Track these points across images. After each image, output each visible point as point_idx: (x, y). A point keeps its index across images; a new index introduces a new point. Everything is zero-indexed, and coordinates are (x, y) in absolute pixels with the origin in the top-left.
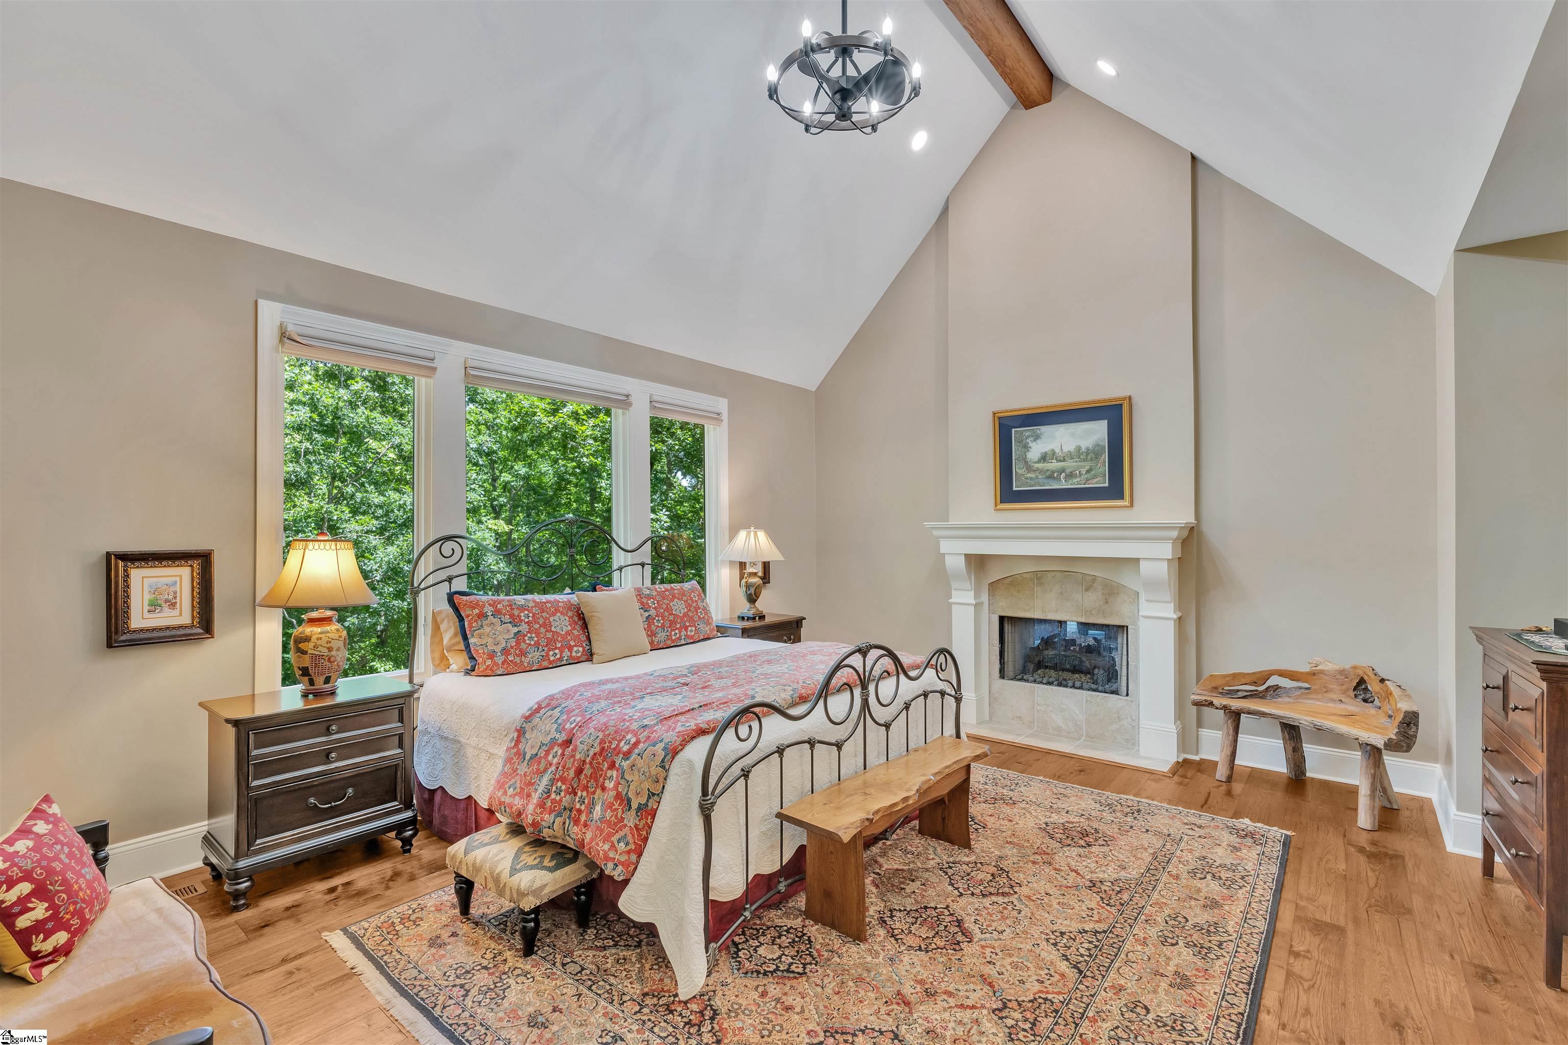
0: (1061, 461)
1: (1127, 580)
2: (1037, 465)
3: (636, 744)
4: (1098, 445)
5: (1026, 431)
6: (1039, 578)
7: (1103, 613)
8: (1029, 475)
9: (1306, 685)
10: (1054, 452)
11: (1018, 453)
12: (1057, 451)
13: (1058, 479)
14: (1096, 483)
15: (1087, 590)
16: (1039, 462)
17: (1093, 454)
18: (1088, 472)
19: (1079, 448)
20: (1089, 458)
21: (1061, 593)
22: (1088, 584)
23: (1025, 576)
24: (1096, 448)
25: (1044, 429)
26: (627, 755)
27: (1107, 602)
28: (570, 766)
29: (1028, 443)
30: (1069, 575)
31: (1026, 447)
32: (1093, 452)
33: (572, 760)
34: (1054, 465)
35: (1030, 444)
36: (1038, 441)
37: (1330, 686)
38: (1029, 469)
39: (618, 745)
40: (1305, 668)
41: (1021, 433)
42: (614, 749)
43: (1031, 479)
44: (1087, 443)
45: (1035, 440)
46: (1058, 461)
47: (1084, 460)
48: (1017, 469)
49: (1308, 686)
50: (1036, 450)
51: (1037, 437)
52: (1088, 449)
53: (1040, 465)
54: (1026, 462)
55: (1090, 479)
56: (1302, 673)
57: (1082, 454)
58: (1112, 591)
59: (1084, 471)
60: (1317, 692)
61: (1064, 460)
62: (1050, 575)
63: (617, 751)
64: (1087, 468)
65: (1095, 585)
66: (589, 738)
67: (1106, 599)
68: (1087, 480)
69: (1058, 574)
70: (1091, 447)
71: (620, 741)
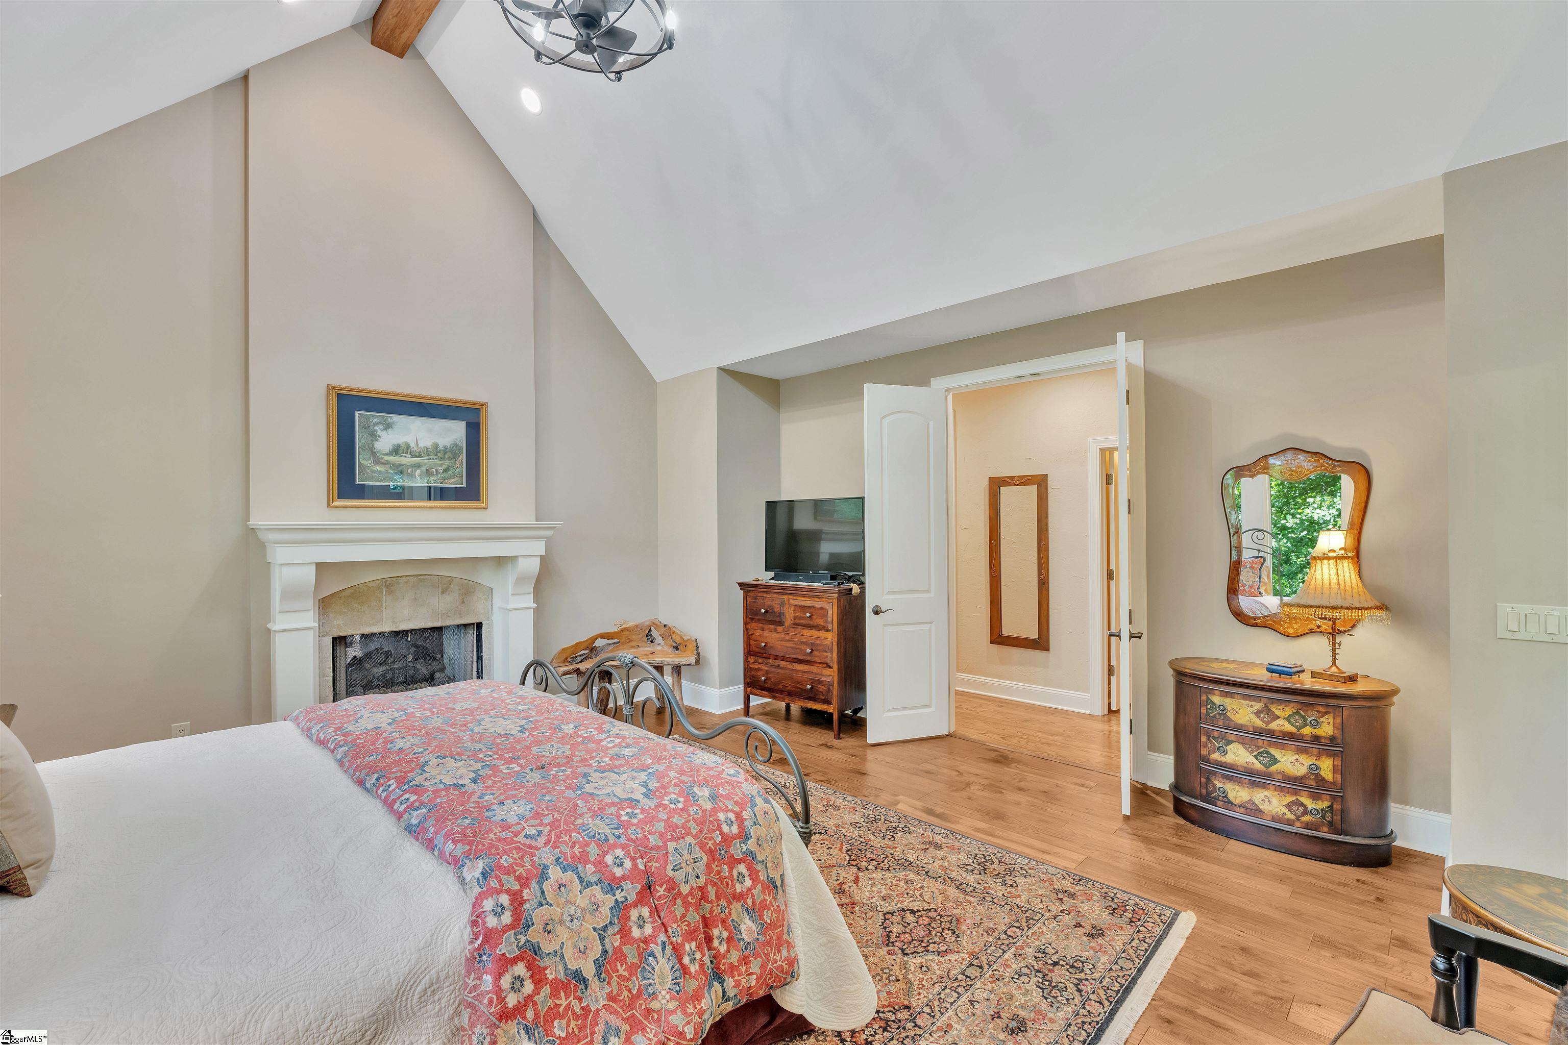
0: (416, 456)
1: (485, 578)
2: (386, 458)
3: (738, 816)
4: (456, 445)
5: (375, 417)
6: (389, 586)
7: (460, 614)
8: (376, 468)
9: (616, 641)
10: (408, 446)
11: (363, 441)
12: (412, 444)
13: (411, 476)
14: (453, 483)
15: (443, 592)
16: (390, 454)
17: (450, 453)
18: (445, 471)
19: (436, 446)
20: (446, 456)
21: (415, 599)
22: (445, 586)
23: (370, 585)
24: (454, 448)
25: (396, 418)
26: (743, 836)
27: (463, 602)
28: (683, 910)
29: (376, 431)
30: (423, 579)
31: (374, 436)
32: (451, 451)
33: (679, 902)
34: (407, 460)
35: (379, 433)
36: (389, 431)
37: (631, 638)
38: (378, 461)
39: (722, 834)
40: (615, 629)
41: (368, 418)
42: (723, 841)
43: (380, 472)
44: (445, 441)
45: (385, 429)
46: (413, 456)
47: (442, 459)
48: (362, 459)
49: (617, 640)
50: (386, 441)
51: (388, 426)
52: (445, 447)
53: (391, 459)
54: (373, 453)
55: (447, 479)
56: (614, 633)
57: (439, 452)
58: (468, 590)
59: (441, 470)
60: (623, 644)
61: (420, 456)
62: (402, 581)
63: (727, 840)
64: (445, 467)
65: (451, 586)
66: (681, 855)
67: (463, 599)
68: (444, 479)
69: (412, 579)
70: (448, 445)
71: (719, 828)
